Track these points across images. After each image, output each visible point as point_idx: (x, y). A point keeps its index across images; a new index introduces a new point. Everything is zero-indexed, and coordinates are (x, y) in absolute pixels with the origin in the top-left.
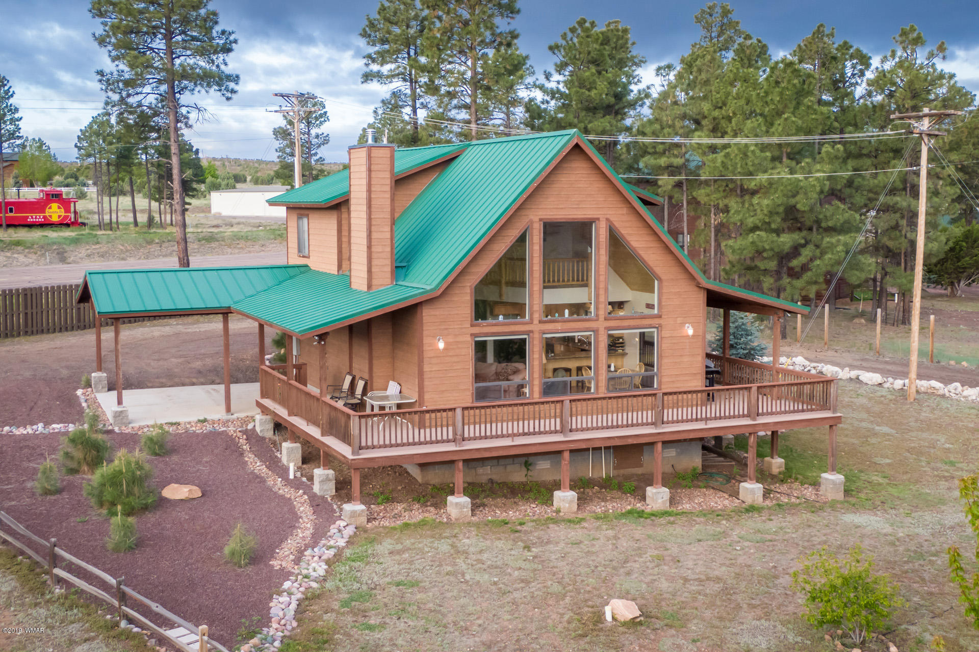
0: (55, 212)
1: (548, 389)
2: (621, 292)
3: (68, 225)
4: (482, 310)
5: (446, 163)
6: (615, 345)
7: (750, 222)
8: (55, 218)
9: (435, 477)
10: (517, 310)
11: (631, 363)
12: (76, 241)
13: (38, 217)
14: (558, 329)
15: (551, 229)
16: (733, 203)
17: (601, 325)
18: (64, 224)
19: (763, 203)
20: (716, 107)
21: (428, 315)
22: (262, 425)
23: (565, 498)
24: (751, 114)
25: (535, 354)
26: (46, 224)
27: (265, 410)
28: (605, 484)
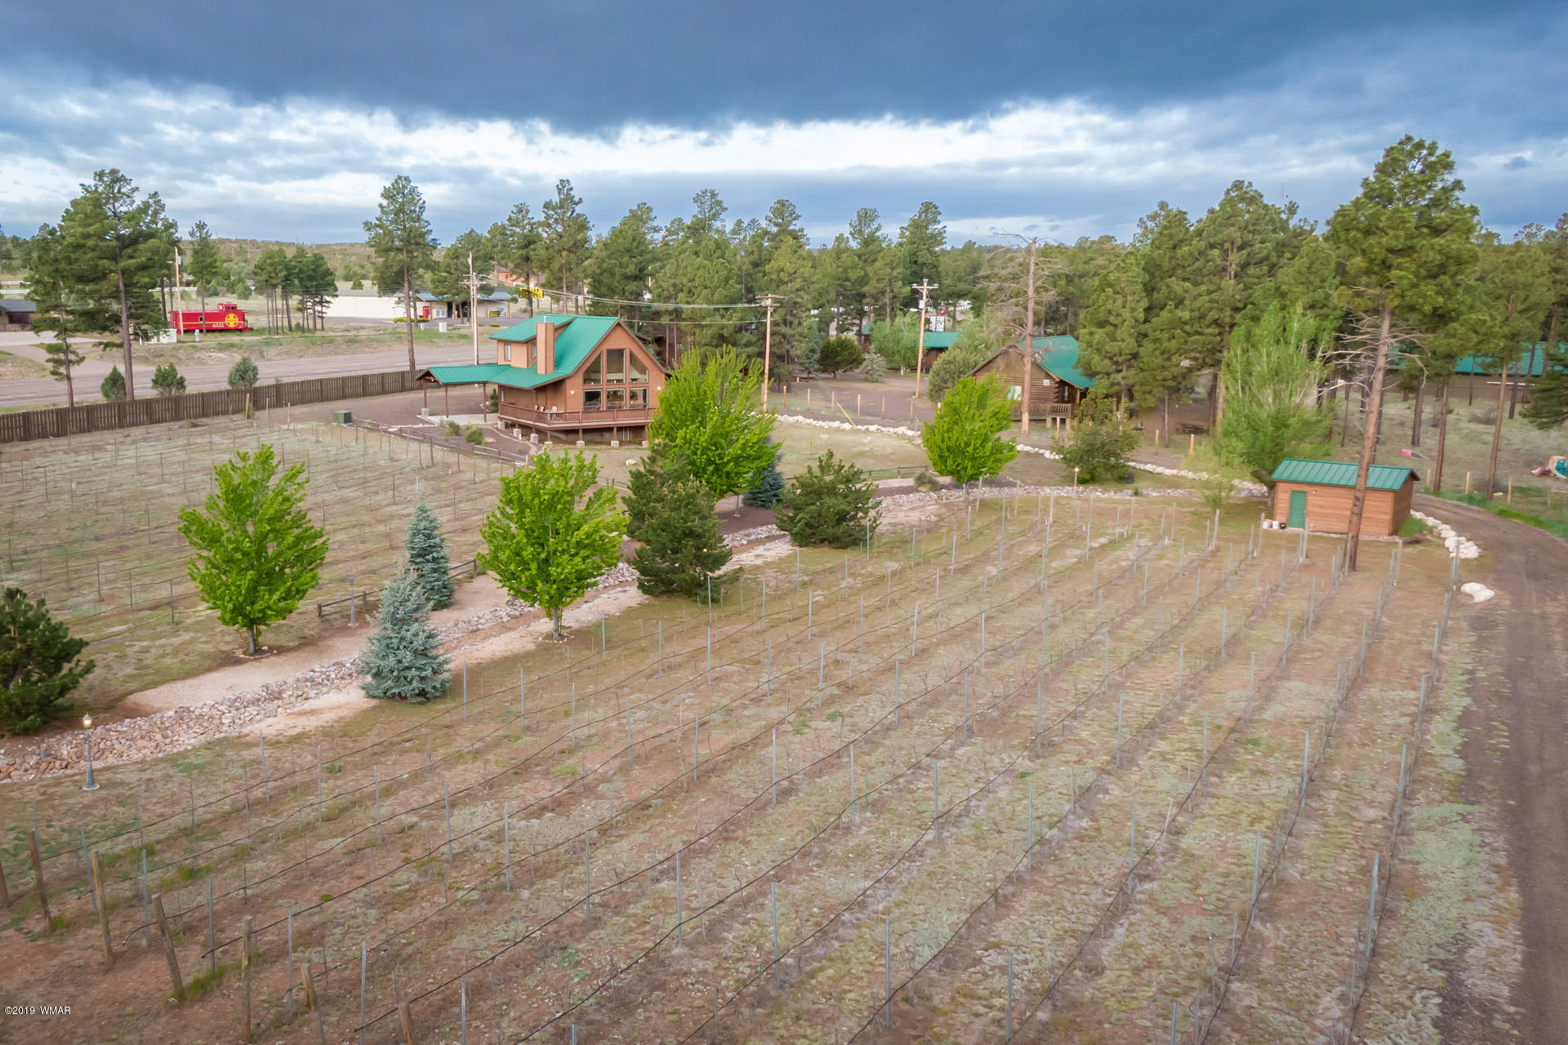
0: (232, 321)
1: (609, 408)
2: (636, 375)
3: (240, 330)
4: (586, 380)
5: (567, 324)
6: (633, 396)
7: (703, 341)
8: (232, 325)
9: (571, 437)
10: (597, 381)
11: (640, 401)
12: (268, 344)
13: (217, 325)
14: (612, 388)
15: (610, 352)
16: (697, 331)
17: (627, 386)
18: (239, 330)
19: (709, 332)
20: (690, 281)
21: (568, 383)
22: (500, 425)
23: (615, 443)
24: (706, 287)
25: (604, 397)
26: (225, 330)
27: (501, 419)
28: (629, 442)
